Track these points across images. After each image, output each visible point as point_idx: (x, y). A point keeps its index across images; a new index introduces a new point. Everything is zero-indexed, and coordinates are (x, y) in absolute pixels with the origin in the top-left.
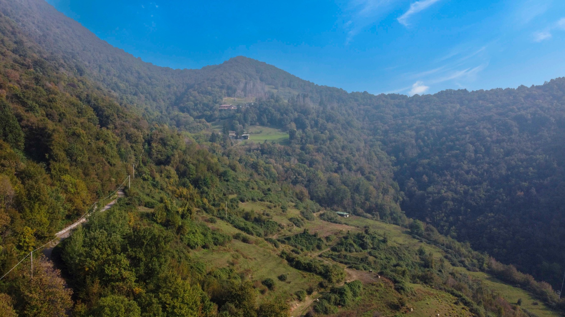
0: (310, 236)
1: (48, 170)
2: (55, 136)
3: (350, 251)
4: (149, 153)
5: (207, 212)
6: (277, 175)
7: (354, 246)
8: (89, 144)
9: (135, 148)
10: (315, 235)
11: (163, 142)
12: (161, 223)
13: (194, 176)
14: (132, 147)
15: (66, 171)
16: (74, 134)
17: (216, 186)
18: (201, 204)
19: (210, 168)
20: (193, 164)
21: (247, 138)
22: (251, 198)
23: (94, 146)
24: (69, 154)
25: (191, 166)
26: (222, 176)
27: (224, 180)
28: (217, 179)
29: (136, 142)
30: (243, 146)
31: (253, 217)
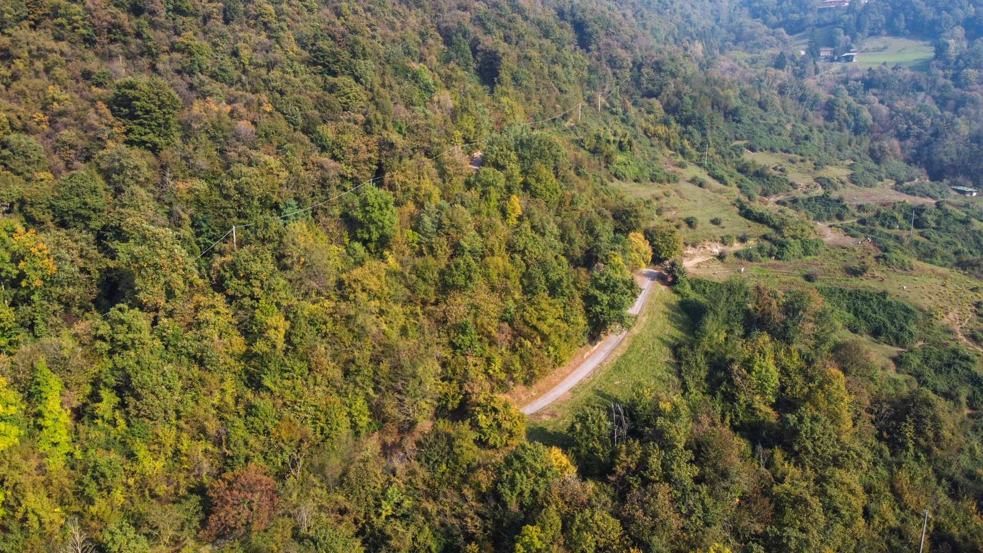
0: (830, 200)
1: (492, 92)
2: (504, 59)
3: (889, 227)
4: (637, 82)
5: (684, 157)
6: (870, 122)
7: (897, 221)
8: (541, 68)
9: (619, 76)
10: (838, 201)
11: (658, 67)
12: (589, 150)
13: (689, 114)
14: (614, 74)
15: (506, 94)
16: (526, 57)
17: (718, 128)
18: (679, 146)
19: (715, 104)
20: (691, 97)
21: (852, 60)
22: (768, 147)
23: (546, 70)
24: (515, 78)
25: (687, 99)
26: (732, 115)
27: (734, 120)
28: (720, 120)
29: (620, 67)
30: (839, 73)
31: (752, 170)
